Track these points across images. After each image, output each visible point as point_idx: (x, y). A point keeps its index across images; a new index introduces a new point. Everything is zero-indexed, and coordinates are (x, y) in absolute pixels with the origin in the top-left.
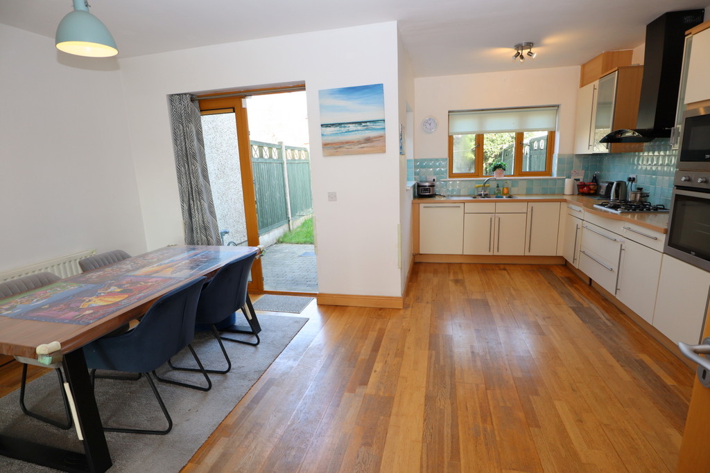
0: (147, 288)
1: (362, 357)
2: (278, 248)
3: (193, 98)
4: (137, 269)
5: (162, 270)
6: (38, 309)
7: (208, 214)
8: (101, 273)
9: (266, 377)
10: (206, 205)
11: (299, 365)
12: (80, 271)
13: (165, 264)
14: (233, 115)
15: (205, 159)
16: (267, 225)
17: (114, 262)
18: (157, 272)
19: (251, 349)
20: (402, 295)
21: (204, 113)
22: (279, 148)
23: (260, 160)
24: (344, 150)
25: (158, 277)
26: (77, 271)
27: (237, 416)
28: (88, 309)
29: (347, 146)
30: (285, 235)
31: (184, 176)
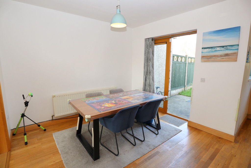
0: (122, 104)
1: (202, 160)
2: (178, 96)
3: (153, 39)
4: (123, 96)
5: (129, 98)
6: (93, 103)
7: (151, 80)
8: (113, 95)
9: (156, 150)
10: (151, 77)
11: (171, 150)
12: (109, 93)
13: (132, 96)
14: (166, 45)
15: (154, 61)
16: (175, 87)
17: (119, 92)
18: (127, 99)
19: (155, 135)
20: (235, 135)
21: (156, 44)
22: (186, 57)
23: (177, 62)
24: (212, 59)
25: (127, 101)
26: (108, 93)
27: (141, 161)
28: (103, 107)
29: (214, 58)
30: (182, 92)
31: (146, 66)
